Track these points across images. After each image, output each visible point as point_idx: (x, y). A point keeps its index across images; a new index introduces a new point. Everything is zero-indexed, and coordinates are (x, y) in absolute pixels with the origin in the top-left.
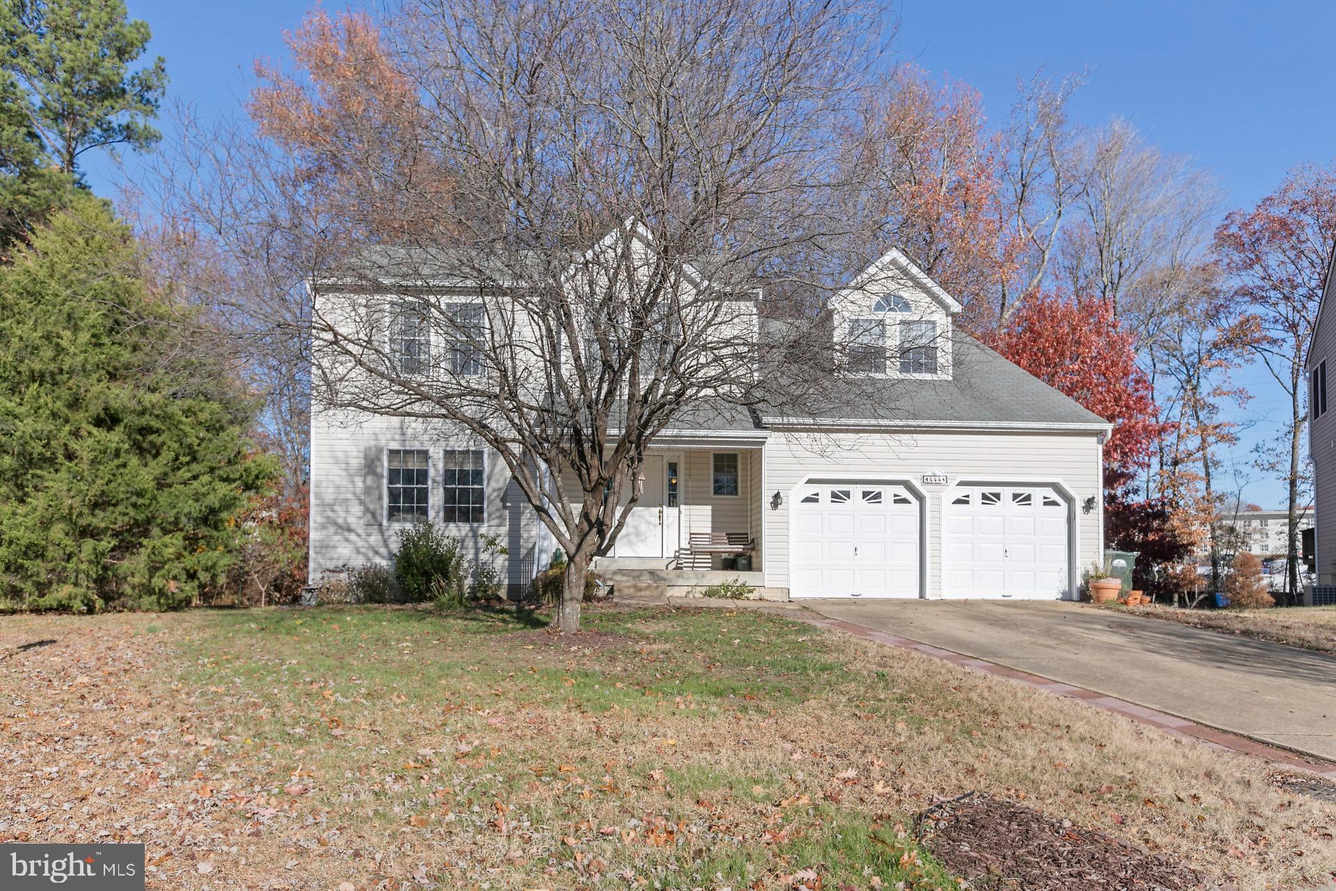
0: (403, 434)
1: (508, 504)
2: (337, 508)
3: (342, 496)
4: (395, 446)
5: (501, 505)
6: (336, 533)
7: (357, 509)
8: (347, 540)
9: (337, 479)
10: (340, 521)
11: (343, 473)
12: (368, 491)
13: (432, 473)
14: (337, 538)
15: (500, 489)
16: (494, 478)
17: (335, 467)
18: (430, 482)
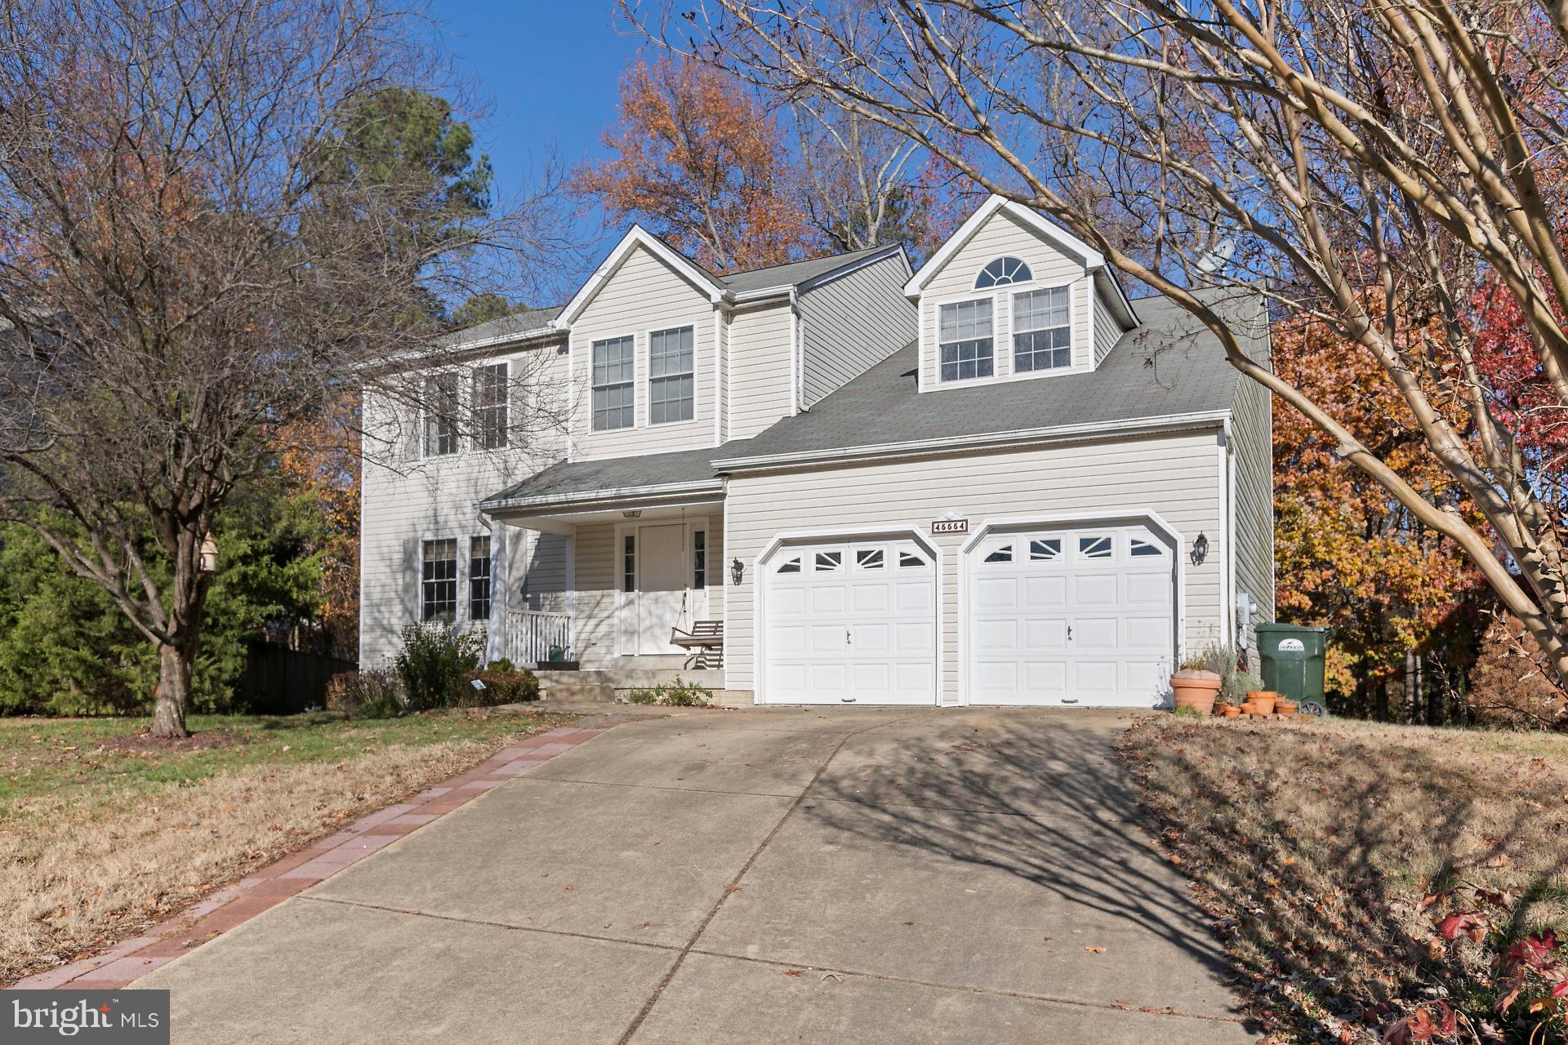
0: (436, 523)
1: (528, 596)
2: (383, 609)
3: (386, 596)
4: (429, 537)
5: (521, 596)
6: (381, 636)
7: (398, 609)
8: (390, 643)
9: (382, 577)
10: (385, 622)
11: (388, 570)
12: (407, 588)
13: (460, 564)
14: (382, 640)
15: (520, 579)
16: (515, 566)
17: (381, 564)
18: (458, 575)
